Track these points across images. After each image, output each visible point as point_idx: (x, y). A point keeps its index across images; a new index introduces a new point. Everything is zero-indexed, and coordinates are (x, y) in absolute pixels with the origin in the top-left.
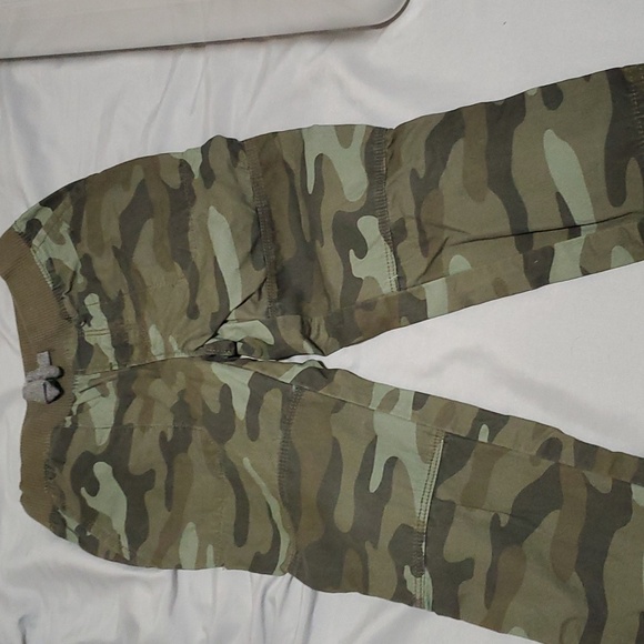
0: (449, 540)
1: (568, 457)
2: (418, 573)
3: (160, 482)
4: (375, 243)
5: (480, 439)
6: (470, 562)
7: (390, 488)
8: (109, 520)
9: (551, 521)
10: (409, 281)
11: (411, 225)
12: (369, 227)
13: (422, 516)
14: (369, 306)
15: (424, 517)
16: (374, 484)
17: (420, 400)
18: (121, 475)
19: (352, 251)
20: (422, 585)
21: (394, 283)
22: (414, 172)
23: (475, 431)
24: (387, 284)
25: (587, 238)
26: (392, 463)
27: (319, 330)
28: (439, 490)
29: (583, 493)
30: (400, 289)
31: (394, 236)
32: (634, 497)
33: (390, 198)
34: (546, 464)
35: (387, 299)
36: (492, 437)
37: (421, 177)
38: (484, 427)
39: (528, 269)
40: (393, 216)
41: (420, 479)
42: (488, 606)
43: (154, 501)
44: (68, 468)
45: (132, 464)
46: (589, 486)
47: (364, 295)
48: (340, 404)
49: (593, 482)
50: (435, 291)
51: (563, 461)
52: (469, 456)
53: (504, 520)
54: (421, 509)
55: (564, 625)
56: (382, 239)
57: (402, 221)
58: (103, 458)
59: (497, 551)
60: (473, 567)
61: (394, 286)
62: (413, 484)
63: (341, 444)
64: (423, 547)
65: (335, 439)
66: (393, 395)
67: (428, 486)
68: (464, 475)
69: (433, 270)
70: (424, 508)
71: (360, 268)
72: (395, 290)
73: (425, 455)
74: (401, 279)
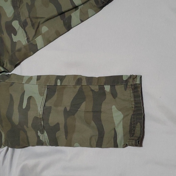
0: (50, 118)
1: (84, 83)
2: (42, 133)
4: (19, 29)
5: (58, 85)
6: (58, 124)
7: (30, 106)
9: (83, 106)
10: (31, 39)
11: (28, 20)
12: (16, 24)
13: (41, 112)
14: (19, 50)
15: (41, 113)
16: (24, 106)
17: (39, 78)
19: (12, 34)
20: (44, 137)
21: (26, 41)
22: (27, 4)
23: (56, 82)
24: (24, 42)
25: (80, 9)
26: (30, 98)
27: (7, 64)
28: (46, 104)
29: (91, 93)
30: (28, 42)
31: (24, 25)
32: (105, 89)
33: (21, 13)
34: (78, 87)
35: (25, 47)
36: (61, 83)
37: (30, 5)
38: (59, 80)
39: (65, 24)
40: (23, 19)
41: (40, 101)
42: (66, 139)
46: (92, 90)
47: (18, 47)
48: (12, 84)
49: (93, 89)
50: (39, 40)
51: (83, 84)
52: (55, 92)
53: (68, 109)
54: (40, 110)
55: (91, 138)
56: (21, 27)
57: (26, 20)
59: (66, 119)
60: (59, 126)
61: (26, 42)
62: (37, 103)
63: (13, 95)
64: (42, 123)
65: (11, 94)
66: (30, 78)
67: (42, 103)
68: (55, 98)
69: (37, 33)
70: (41, 110)
71: (15, 39)
72: (27, 43)
73: (41, 94)
74: (28, 39)
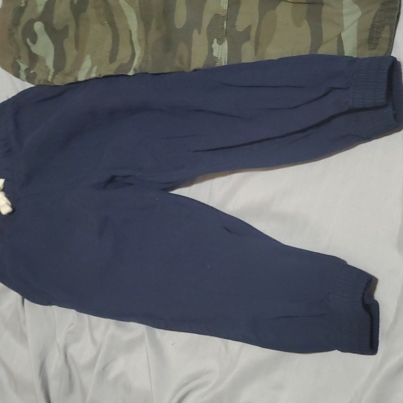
3: (71, 33)
8: (44, 60)
18: (50, 29)
43: (69, 45)
44: (20, 29)
45: (55, 21)
58: (39, 19)
